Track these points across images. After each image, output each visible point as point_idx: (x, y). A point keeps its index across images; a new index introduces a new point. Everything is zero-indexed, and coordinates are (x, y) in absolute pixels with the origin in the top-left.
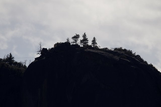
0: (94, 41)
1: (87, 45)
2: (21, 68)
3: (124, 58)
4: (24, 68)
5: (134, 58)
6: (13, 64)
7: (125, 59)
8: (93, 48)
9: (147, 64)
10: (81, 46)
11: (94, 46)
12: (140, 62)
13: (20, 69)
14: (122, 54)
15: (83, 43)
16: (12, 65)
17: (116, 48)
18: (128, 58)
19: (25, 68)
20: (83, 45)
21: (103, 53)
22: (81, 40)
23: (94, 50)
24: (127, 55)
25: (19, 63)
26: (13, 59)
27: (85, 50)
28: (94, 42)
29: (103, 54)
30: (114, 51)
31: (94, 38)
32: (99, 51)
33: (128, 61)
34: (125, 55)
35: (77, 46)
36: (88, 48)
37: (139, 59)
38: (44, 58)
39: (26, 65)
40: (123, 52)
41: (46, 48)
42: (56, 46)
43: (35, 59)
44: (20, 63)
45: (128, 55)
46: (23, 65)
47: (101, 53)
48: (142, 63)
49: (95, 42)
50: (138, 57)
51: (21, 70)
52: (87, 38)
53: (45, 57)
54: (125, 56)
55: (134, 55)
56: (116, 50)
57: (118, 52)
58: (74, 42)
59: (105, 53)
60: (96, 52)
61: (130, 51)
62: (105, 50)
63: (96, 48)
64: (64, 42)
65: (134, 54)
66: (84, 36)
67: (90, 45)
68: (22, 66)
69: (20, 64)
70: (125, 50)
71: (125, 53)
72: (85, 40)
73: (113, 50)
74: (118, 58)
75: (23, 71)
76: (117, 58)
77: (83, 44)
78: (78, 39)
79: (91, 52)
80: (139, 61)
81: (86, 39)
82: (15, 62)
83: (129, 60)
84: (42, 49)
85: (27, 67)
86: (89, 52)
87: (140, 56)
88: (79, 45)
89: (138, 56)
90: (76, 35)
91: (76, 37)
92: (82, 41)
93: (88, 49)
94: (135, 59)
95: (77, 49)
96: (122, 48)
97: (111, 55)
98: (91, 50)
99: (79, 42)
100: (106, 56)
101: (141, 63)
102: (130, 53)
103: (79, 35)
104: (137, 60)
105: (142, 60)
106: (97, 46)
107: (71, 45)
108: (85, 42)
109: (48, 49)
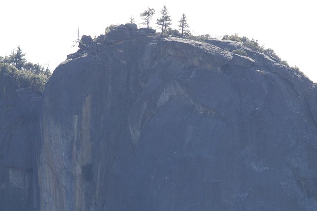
0: (183, 22)
1: (170, 29)
2: (41, 76)
3: (243, 55)
4: (46, 76)
5: (262, 54)
6: (25, 68)
7: (244, 57)
8: (181, 36)
9: (288, 67)
10: (157, 32)
11: (183, 31)
12: (274, 63)
13: (37, 76)
14: (239, 47)
15: (161, 24)
16: (21, 69)
17: (227, 36)
18: (250, 54)
19: (48, 76)
20: (162, 29)
21: (200, 45)
22: (157, 20)
23: (184, 39)
24: (247, 48)
25: (35, 65)
26: (23, 58)
27: (166, 39)
28: (183, 24)
29: (201, 47)
30: (222, 41)
31: (184, 15)
32: (192, 41)
33: (251, 60)
34: (245, 48)
35: (149, 31)
36: (171, 35)
37: (272, 55)
38: (85, 55)
39: (49, 69)
40: (240, 43)
41: (89, 36)
42: (110, 31)
43: (68, 56)
44: (38, 66)
45: (250, 49)
46: (43, 69)
47: (196, 44)
48: (278, 64)
49: (185, 24)
50: (271, 53)
51: (38, 78)
53: (87, 53)
54: (245, 50)
55: (262, 48)
56: (227, 39)
57: (231, 44)
58: (144, 24)
59: (204, 44)
60: (188, 41)
61: (253, 42)
62: (205, 39)
63: (187, 35)
64: (124, 24)
65: (262, 46)
66: (165, 11)
67: (176, 30)
68: (42, 72)
69: (37, 68)
70: (244, 40)
71: (245, 45)
72: (164, 20)
73: (222, 38)
74: (230, 55)
75: (44, 81)
76: (228, 54)
77: (161, 26)
79: (177, 42)
80: (271, 60)
81: (168, 17)
82: (27, 62)
83: (253, 59)
84: (80, 38)
85: (52, 73)
86: (174, 42)
87: (273, 51)
88: (153, 28)
89: (269, 52)
90: (147, 9)
91: (148, 13)
92: (160, 22)
93: (172, 37)
94: (265, 55)
95: (150, 36)
96: (238, 36)
97: (216, 48)
98: (178, 39)
100: (207, 50)
101: (275, 64)
102: (254, 45)
103: (153, 9)
104: (268, 58)
105: (277, 59)
106: (189, 32)
107: (138, 28)
108: (166, 24)
109: (93, 38)
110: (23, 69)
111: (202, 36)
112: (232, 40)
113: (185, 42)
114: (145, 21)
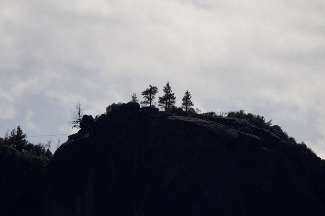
0: (187, 100)
1: (174, 107)
2: (41, 157)
3: (249, 133)
4: (47, 157)
5: (268, 131)
6: (25, 149)
7: (250, 135)
8: (185, 114)
9: (295, 143)
10: (160, 110)
11: (187, 109)
12: (280, 140)
13: (38, 157)
14: (245, 124)
15: (164, 103)
16: (21, 151)
17: (232, 113)
18: (256, 132)
19: (49, 157)
20: (166, 108)
21: (205, 123)
22: (160, 98)
23: (188, 118)
24: (253, 126)
25: (36, 146)
26: (23, 139)
27: (170, 118)
28: (187, 102)
29: (205, 125)
30: (227, 118)
31: (187, 93)
32: (197, 119)
33: (257, 138)
34: (251, 125)
35: (153, 109)
36: (174, 114)
37: (279, 133)
38: (87, 136)
39: (50, 150)
40: (246, 120)
41: (91, 116)
42: (111, 110)
43: (69, 137)
44: (39, 147)
45: (256, 127)
46: (44, 150)
47: (201, 122)
48: (285, 141)
49: (189, 102)
50: (277, 130)
51: (39, 160)
52: (172, 93)
53: (88, 134)
54: (251, 127)
55: (269, 125)
56: (232, 117)
57: (237, 121)
58: (147, 102)
59: (209, 122)
60: (192, 120)
61: (259, 118)
62: (210, 116)
63: (192, 113)
64: (126, 103)
65: (268, 123)
66: (167, 89)
67: (179, 108)
68: (43, 153)
69: (38, 149)
70: (250, 116)
71: (250, 122)
72: (168, 97)
73: (226, 115)
74: (235, 133)
75: (46, 163)
76: (233, 132)
77: (164, 105)
78: (155, 96)
79: (180, 121)
80: (278, 137)
81: (171, 95)
82: (28, 143)
83: (259, 137)
84: (82, 118)
85: (53, 154)
86: (177, 121)
87: (280, 128)
88: (157, 107)
89: (277, 128)
90: (149, 87)
91: (151, 92)
92: (162, 100)
93: (176, 115)
94: (271, 133)
95: (153, 115)
96: (244, 113)
97: (221, 126)
98: (182, 118)
99: (156, 102)
100: (211, 129)
101: (282, 141)
102: (259, 121)
103: (155, 88)
104: (274, 135)
105: (284, 136)
106: (194, 110)
107: (141, 107)
108: (169, 102)
109: (94, 117)
110: (23, 150)
111: (206, 114)
112: (237, 117)
113: (189, 121)
114: (147, 99)
